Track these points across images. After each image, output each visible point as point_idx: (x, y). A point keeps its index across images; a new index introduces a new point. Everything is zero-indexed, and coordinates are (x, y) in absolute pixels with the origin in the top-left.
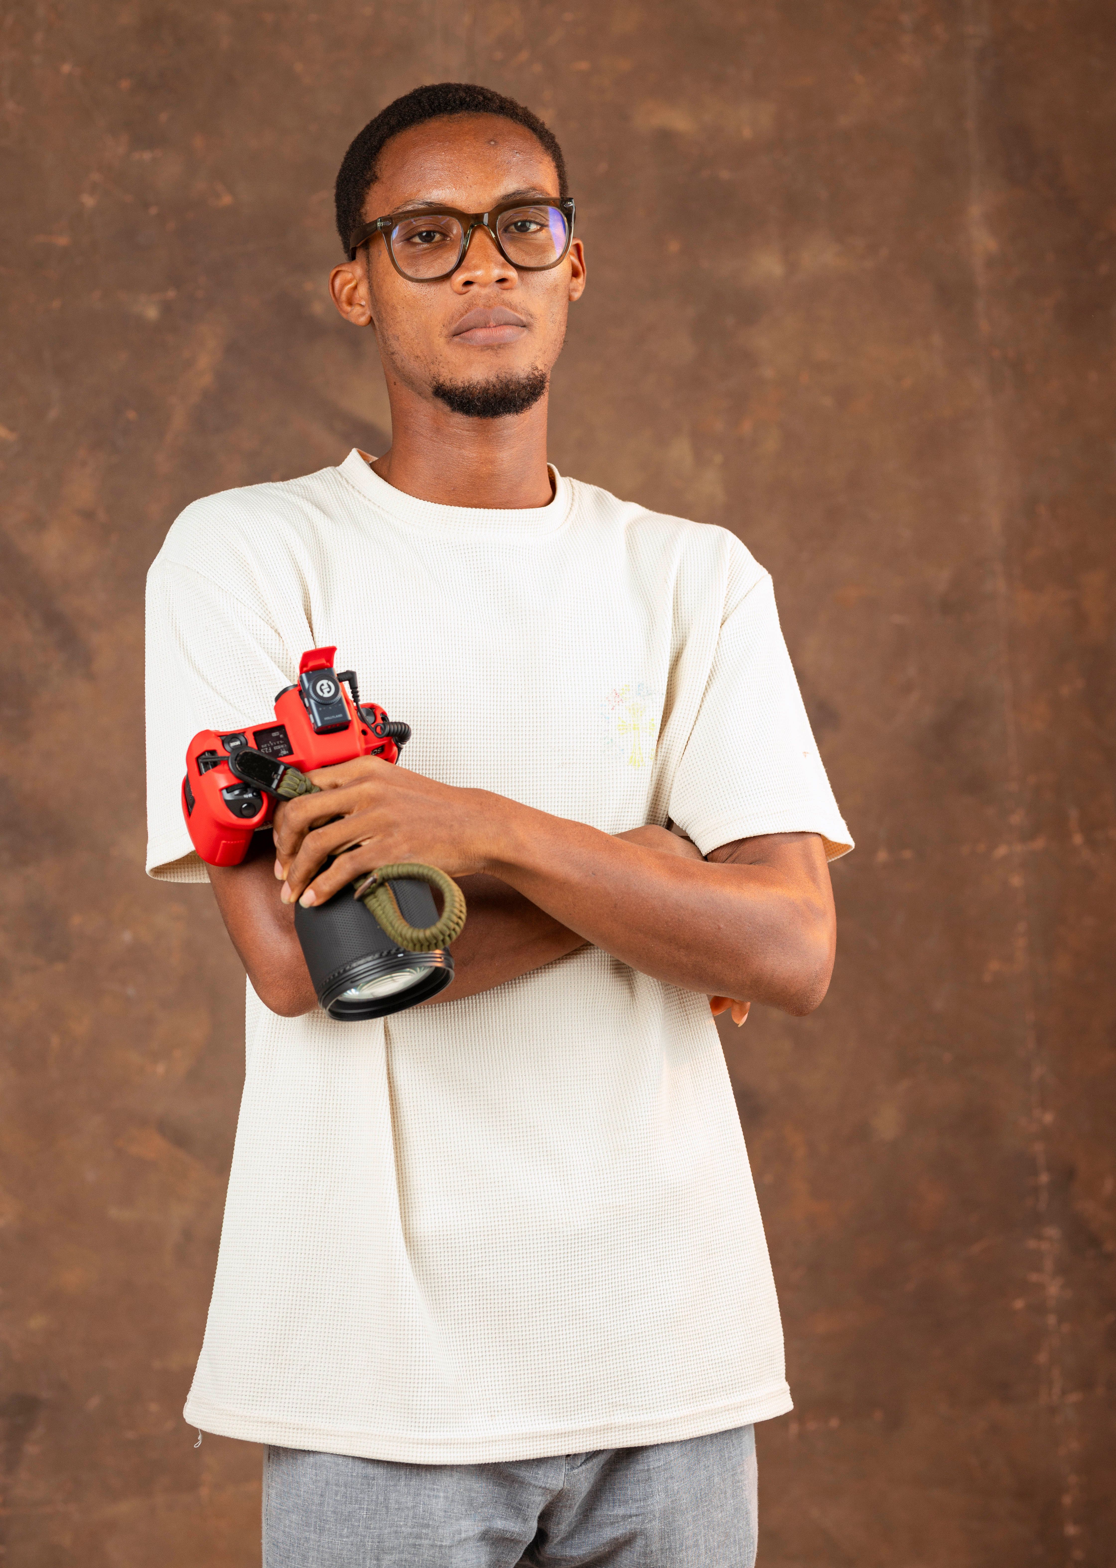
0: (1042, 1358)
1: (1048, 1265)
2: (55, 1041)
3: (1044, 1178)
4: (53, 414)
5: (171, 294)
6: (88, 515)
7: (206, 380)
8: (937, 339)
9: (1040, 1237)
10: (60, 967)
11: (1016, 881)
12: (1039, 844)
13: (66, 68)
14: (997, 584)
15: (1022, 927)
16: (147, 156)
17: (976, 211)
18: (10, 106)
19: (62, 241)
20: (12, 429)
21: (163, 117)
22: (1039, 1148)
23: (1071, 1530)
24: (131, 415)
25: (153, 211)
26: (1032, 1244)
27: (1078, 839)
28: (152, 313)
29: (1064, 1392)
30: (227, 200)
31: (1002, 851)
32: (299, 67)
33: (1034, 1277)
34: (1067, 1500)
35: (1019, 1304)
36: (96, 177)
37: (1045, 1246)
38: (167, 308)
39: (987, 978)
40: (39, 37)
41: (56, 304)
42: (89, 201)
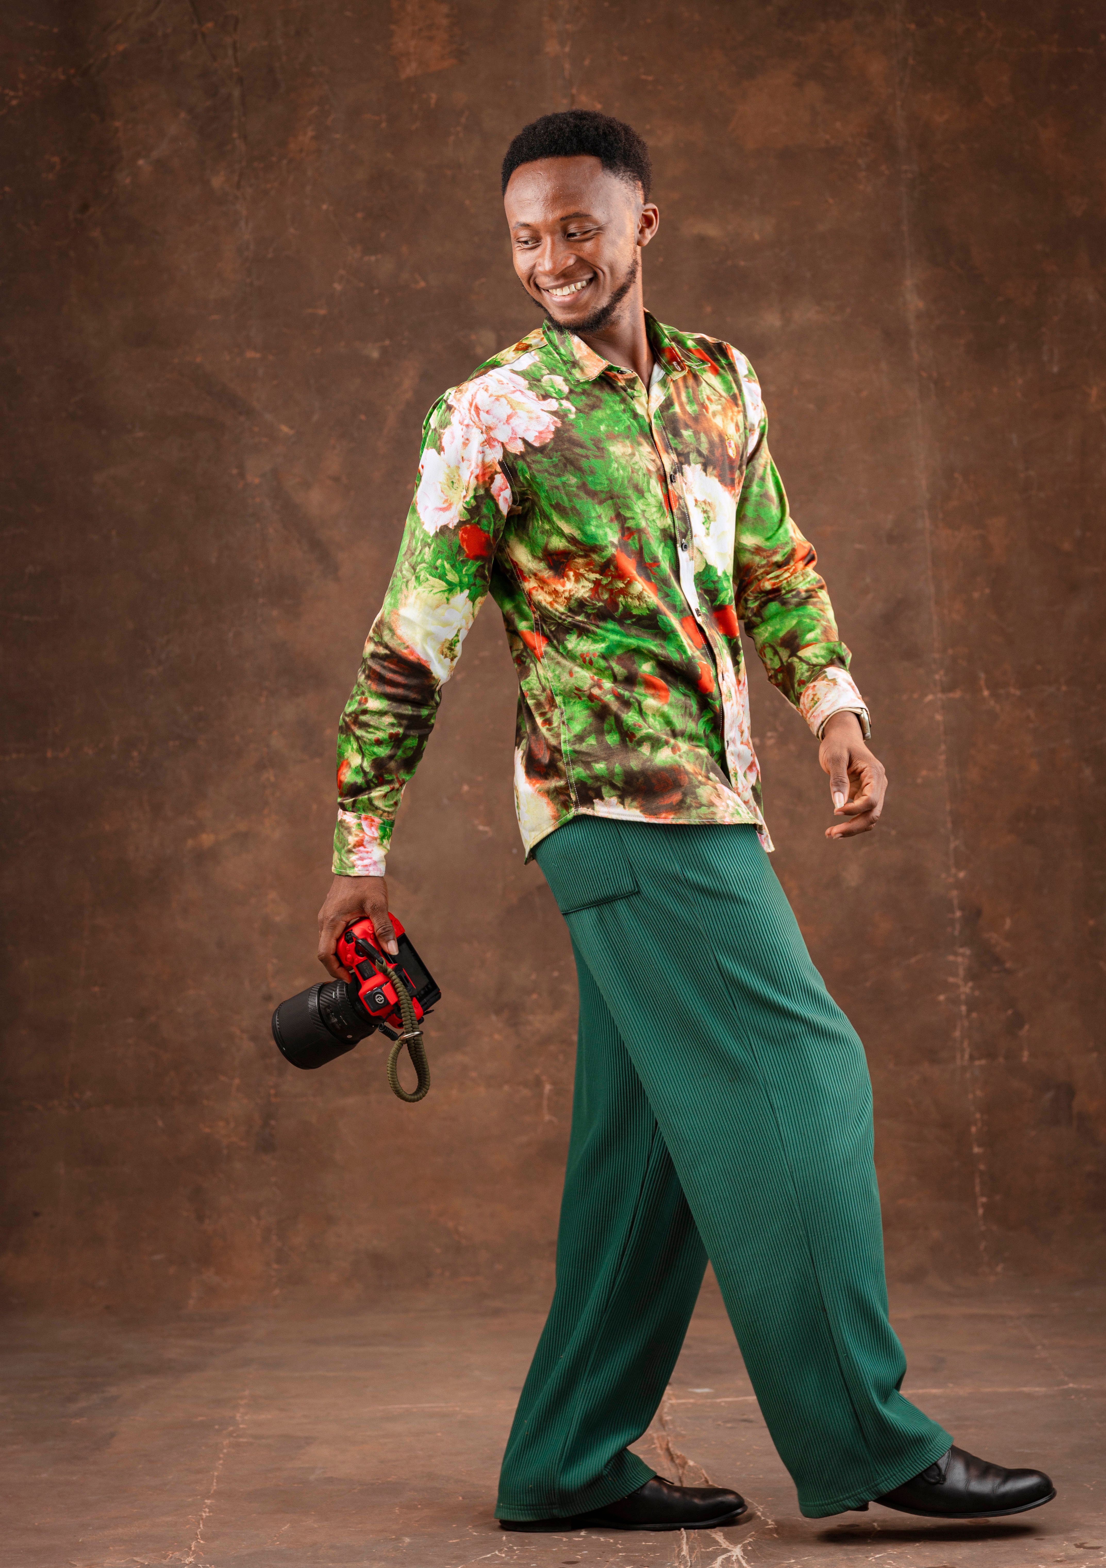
0: (957, 1034)
1: (961, 972)
2: (315, 807)
3: (958, 914)
4: (315, 418)
5: (387, 342)
6: (336, 479)
7: (409, 395)
8: (884, 366)
9: (956, 954)
10: (317, 760)
11: (939, 717)
12: (957, 694)
13: (325, 207)
14: (925, 523)
15: (943, 747)
16: (373, 258)
17: (909, 283)
18: (292, 230)
19: (322, 312)
20: (292, 427)
21: (383, 235)
22: (955, 893)
23: (976, 1150)
24: (363, 417)
25: (376, 292)
26: (951, 958)
27: (986, 693)
28: (375, 355)
29: (972, 1058)
30: (422, 284)
31: (930, 697)
32: (467, 202)
33: (951, 980)
34: (973, 1129)
35: (942, 998)
36: (342, 272)
37: (960, 959)
38: (384, 351)
39: (919, 781)
40: (308, 188)
41: (318, 350)
42: (338, 287)
